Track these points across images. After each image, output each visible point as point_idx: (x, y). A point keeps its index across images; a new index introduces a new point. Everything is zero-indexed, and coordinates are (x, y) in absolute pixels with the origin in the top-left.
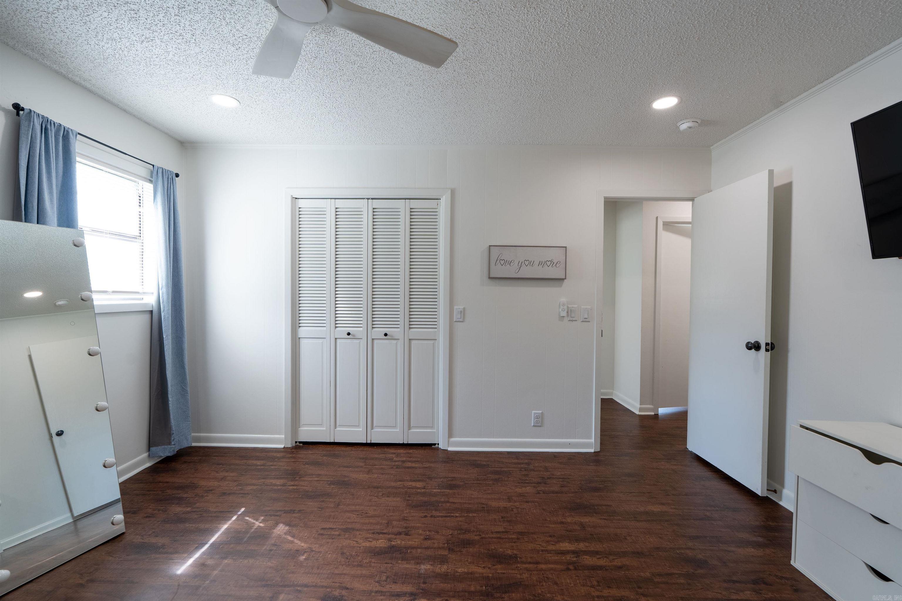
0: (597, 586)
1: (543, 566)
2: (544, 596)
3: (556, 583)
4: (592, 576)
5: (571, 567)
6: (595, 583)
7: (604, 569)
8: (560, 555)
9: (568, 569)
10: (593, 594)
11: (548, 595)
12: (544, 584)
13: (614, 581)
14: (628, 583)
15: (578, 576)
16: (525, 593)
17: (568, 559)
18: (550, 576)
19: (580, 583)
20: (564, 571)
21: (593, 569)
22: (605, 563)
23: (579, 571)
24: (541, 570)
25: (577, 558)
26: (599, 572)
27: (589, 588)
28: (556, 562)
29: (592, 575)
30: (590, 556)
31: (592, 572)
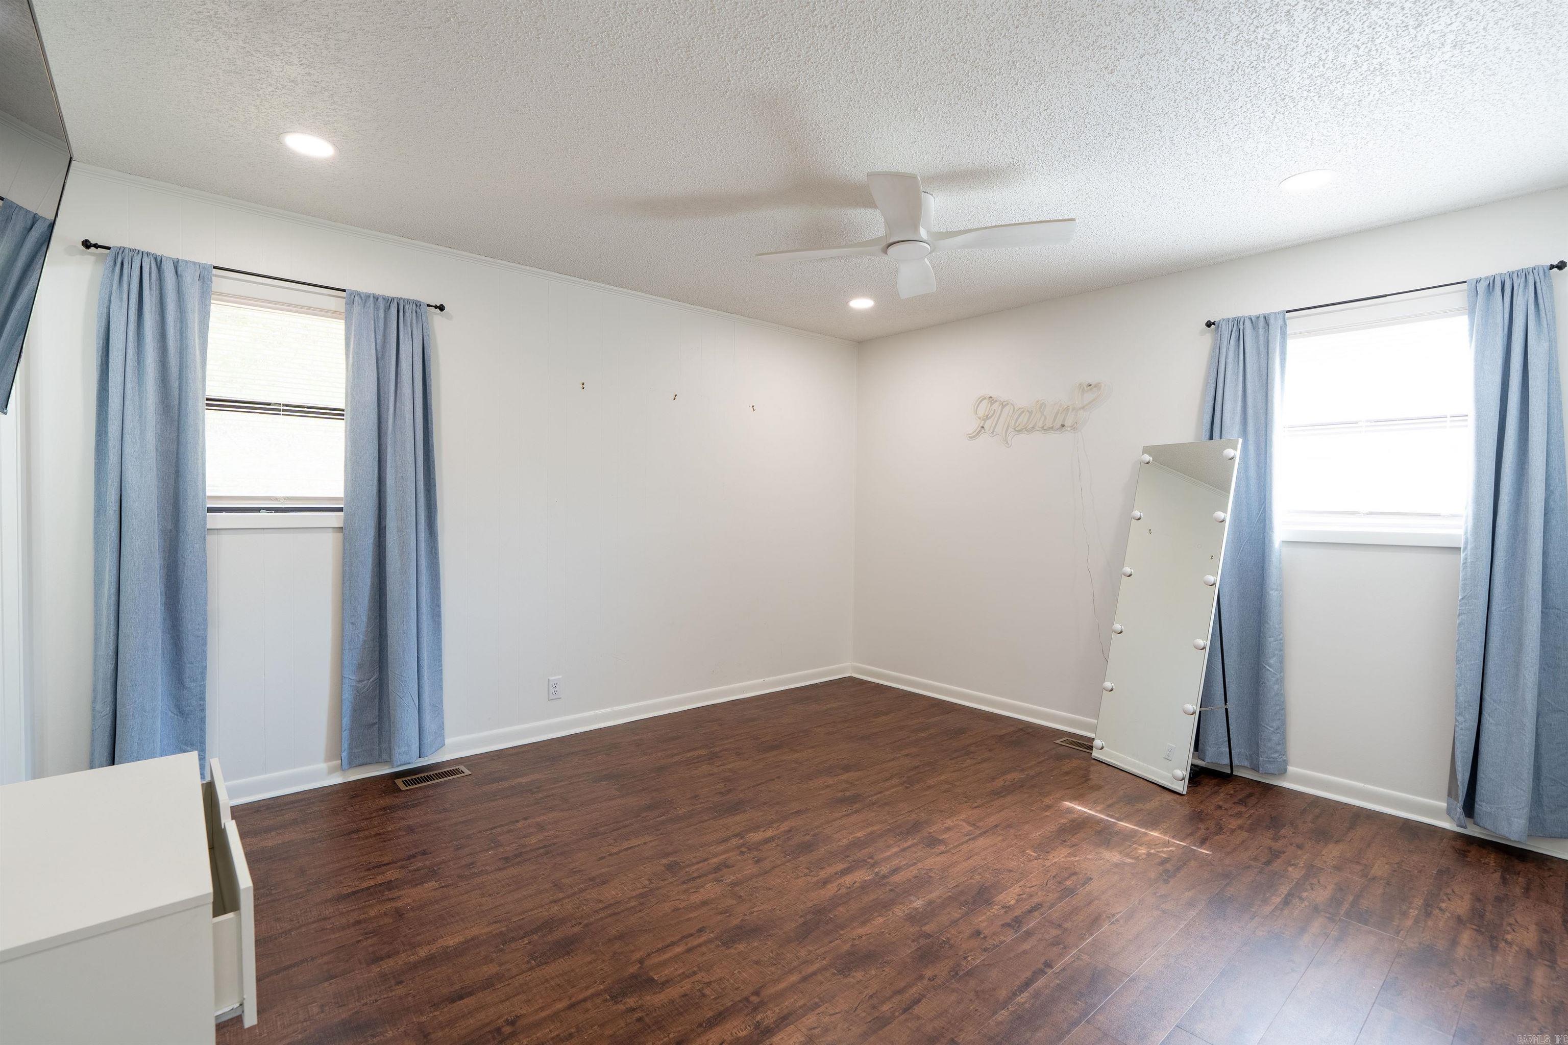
0: (703, 988)
1: (794, 978)
2: (760, 941)
3: (757, 963)
4: (718, 1001)
5: (755, 999)
6: (707, 991)
7: (704, 1025)
8: (786, 1012)
9: (757, 993)
10: (703, 974)
11: (756, 944)
12: (771, 954)
13: (682, 1010)
14: (660, 1019)
15: (737, 989)
16: (784, 933)
17: (769, 1012)
18: (773, 969)
19: (728, 980)
20: (761, 987)
21: (720, 1014)
22: (707, 1038)
23: (739, 999)
24: (791, 972)
25: (758, 1022)
26: (711, 1014)
27: (712, 980)
28: (781, 994)
29: (719, 1003)
30: (738, 1039)
31: (721, 1008)
